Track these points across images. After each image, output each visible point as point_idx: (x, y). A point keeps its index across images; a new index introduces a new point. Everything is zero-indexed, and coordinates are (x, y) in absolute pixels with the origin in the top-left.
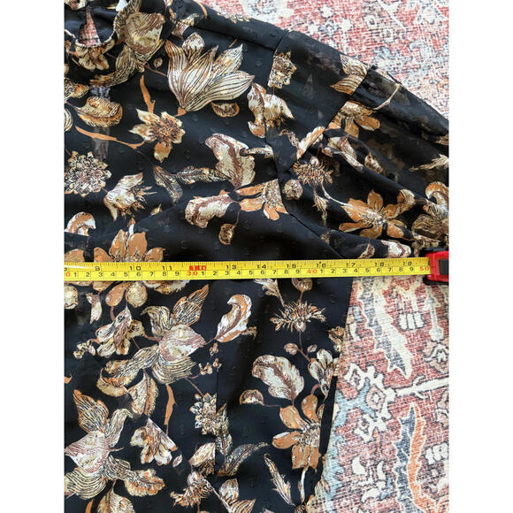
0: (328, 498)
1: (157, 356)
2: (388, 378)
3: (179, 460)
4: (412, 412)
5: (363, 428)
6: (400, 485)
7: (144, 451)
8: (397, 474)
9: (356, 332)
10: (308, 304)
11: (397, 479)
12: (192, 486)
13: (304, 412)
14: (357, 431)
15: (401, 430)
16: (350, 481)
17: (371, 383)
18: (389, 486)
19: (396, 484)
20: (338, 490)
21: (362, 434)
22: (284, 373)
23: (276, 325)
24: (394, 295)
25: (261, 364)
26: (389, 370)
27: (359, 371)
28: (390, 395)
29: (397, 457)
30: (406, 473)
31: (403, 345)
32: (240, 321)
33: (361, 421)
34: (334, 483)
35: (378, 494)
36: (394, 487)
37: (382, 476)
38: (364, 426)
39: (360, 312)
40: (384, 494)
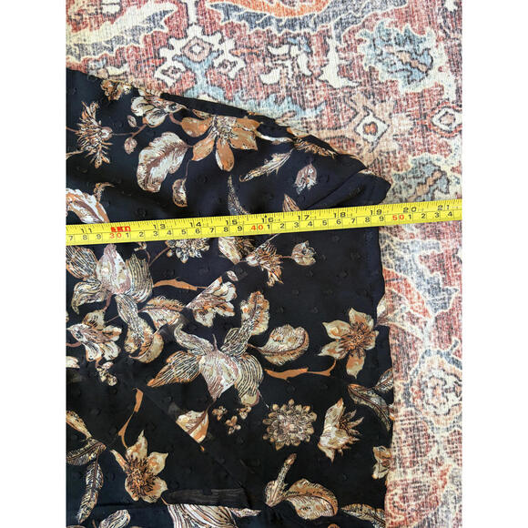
0: (302, 114)
1: (127, 296)
2: (174, 32)
3: (231, 274)
4: (216, 6)
5: (229, 67)
6: (297, 28)
7: (221, 312)
8: (284, 30)
9: (119, 67)
10: (81, 122)
11: (291, 31)
12: (259, 261)
13: (201, 134)
14: (232, 75)
15: (236, 21)
16: (287, 87)
17: (179, 53)
18: (296, 42)
19: (296, 32)
20: (294, 102)
21: (236, 70)
22: (157, 155)
23: (103, 162)
24: (78, 18)
25: (146, 181)
26: (166, 30)
27: (164, 67)
28: (195, 31)
29: (265, 30)
30: (285, 19)
31: (138, 11)
32: (86, 202)
33: (222, 70)
34: (286, 106)
35: (304, 55)
36: (298, 35)
37: (285, 49)
38: (226, 66)
39: (95, 61)
40: (305, 48)
